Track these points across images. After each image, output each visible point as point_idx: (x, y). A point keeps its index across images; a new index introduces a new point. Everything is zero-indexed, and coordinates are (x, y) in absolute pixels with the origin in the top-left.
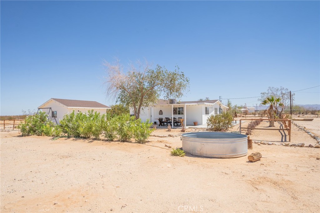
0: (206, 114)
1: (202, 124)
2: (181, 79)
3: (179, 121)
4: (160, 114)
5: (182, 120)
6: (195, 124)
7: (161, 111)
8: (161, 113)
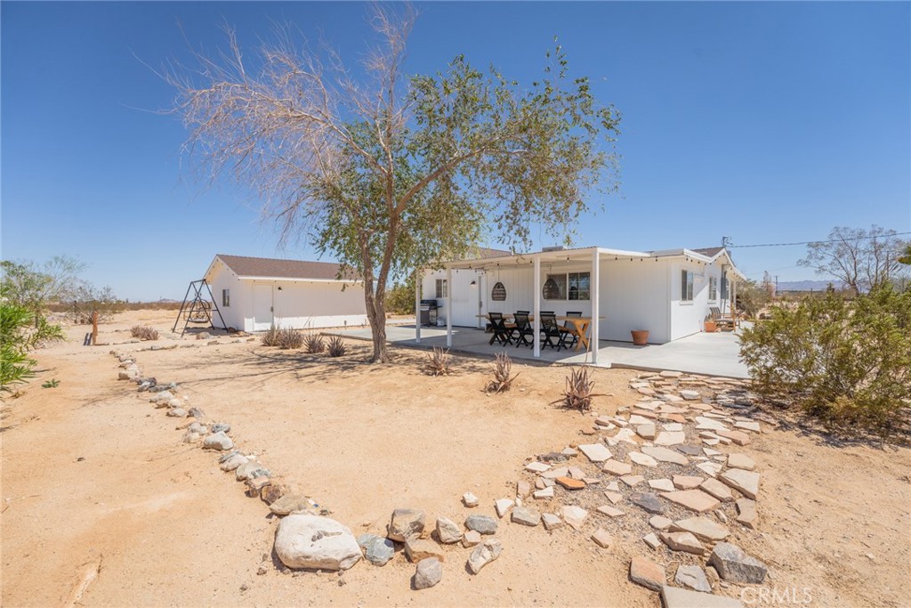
0: (684, 297)
1: (668, 341)
2: (576, 119)
3: (568, 327)
4: (494, 299)
5: (579, 323)
6: (638, 339)
7: (499, 285)
8: (499, 292)
